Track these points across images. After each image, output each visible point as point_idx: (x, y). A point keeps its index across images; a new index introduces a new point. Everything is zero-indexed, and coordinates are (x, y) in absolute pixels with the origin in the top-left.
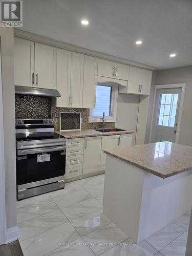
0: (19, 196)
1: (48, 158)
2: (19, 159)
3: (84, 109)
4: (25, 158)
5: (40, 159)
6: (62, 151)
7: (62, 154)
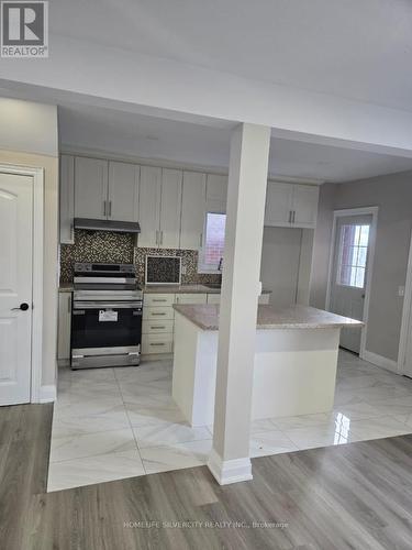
0: (73, 364)
1: (114, 317)
2: (75, 313)
3: (189, 252)
4: (83, 312)
5: (103, 317)
6: (136, 309)
7: (135, 313)
